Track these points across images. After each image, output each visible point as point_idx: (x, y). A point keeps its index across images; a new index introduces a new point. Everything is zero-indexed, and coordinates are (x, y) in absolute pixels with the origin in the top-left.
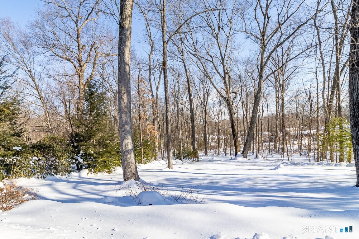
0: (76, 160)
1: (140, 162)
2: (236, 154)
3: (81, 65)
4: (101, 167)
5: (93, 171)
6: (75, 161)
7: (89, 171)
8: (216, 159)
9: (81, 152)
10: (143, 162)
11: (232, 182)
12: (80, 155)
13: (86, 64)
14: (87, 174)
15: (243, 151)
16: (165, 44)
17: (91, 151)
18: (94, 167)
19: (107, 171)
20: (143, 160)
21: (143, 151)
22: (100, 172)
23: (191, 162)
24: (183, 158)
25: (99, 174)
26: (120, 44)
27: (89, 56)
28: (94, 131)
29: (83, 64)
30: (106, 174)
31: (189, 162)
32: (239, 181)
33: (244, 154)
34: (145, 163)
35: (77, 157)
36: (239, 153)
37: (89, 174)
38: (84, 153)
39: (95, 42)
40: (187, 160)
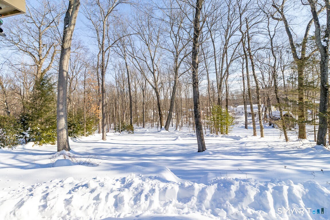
0: (24, 135)
1: (83, 135)
2: (161, 128)
3: (40, 59)
4: (45, 140)
5: (39, 143)
6: (22, 136)
7: (35, 143)
8: (148, 131)
9: (29, 129)
10: (85, 135)
11: (138, 150)
12: (28, 131)
13: (45, 58)
14: (33, 146)
15: (166, 125)
16: (104, 52)
17: (37, 127)
18: (40, 140)
19: (51, 143)
20: (85, 133)
21: (86, 127)
22: (45, 144)
23: (128, 134)
24: (122, 131)
25: (44, 145)
26: (61, 58)
27: (47, 53)
28: (42, 113)
29: (42, 59)
30: (50, 145)
31: (126, 134)
32: (144, 149)
33: (166, 128)
34: (87, 136)
35: (25, 132)
36: (163, 127)
37: (34, 146)
38: (32, 130)
39: (53, 43)
40: (125, 132)
